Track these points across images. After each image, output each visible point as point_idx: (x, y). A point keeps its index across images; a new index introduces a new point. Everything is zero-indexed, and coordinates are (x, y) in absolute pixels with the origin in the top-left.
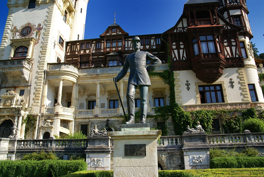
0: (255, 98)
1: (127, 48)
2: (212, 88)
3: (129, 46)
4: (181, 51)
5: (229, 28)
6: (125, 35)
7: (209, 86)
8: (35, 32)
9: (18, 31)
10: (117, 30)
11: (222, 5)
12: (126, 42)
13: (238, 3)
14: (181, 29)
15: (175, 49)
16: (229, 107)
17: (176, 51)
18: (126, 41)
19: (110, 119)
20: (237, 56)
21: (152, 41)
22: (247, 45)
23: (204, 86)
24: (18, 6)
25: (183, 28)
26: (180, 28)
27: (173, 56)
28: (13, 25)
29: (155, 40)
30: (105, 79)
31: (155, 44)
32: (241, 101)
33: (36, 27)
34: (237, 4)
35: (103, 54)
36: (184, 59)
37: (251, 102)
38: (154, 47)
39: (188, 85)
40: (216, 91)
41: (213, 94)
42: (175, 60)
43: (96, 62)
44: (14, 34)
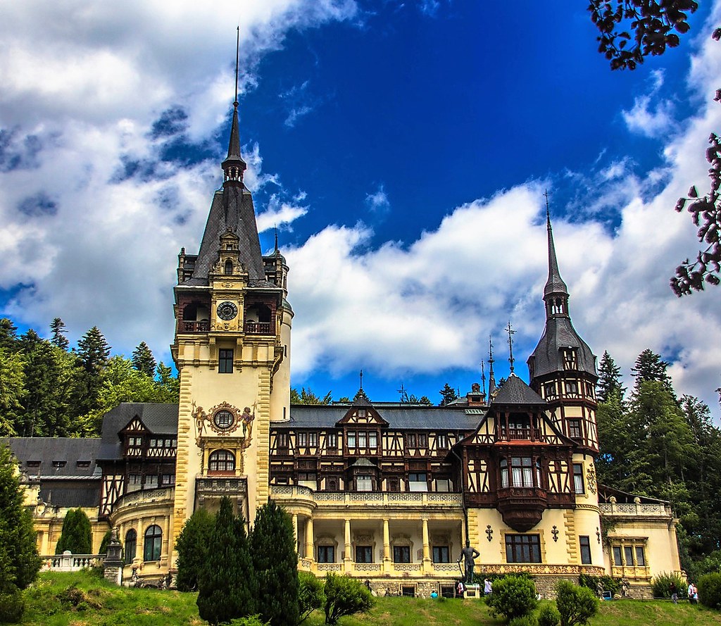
0: (587, 559)
1: (385, 450)
2: (526, 540)
3: (389, 448)
4: (482, 476)
5: (560, 442)
6: (382, 426)
7: (521, 536)
8: (240, 423)
9: (206, 418)
10: (367, 415)
11: (555, 395)
12: (384, 439)
13: (579, 395)
14: (484, 437)
15: (472, 472)
16: (547, 570)
17: (474, 475)
18: (385, 436)
19: (370, 580)
20: (567, 491)
21: (431, 440)
22: (586, 471)
23: (513, 536)
24: (200, 365)
25: (488, 436)
26: (482, 435)
27: (470, 484)
28: (194, 405)
29: (436, 439)
30: (359, 515)
31: (435, 448)
32: (566, 563)
33: (241, 413)
34: (577, 397)
35: (341, 459)
36: (486, 490)
37: (581, 564)
38: (434, 454)
39: (489, 532)
40: (530, 544)
41: (526, 548)
42: (472, 490)
43: (329, 473)
44: (201, 423)
